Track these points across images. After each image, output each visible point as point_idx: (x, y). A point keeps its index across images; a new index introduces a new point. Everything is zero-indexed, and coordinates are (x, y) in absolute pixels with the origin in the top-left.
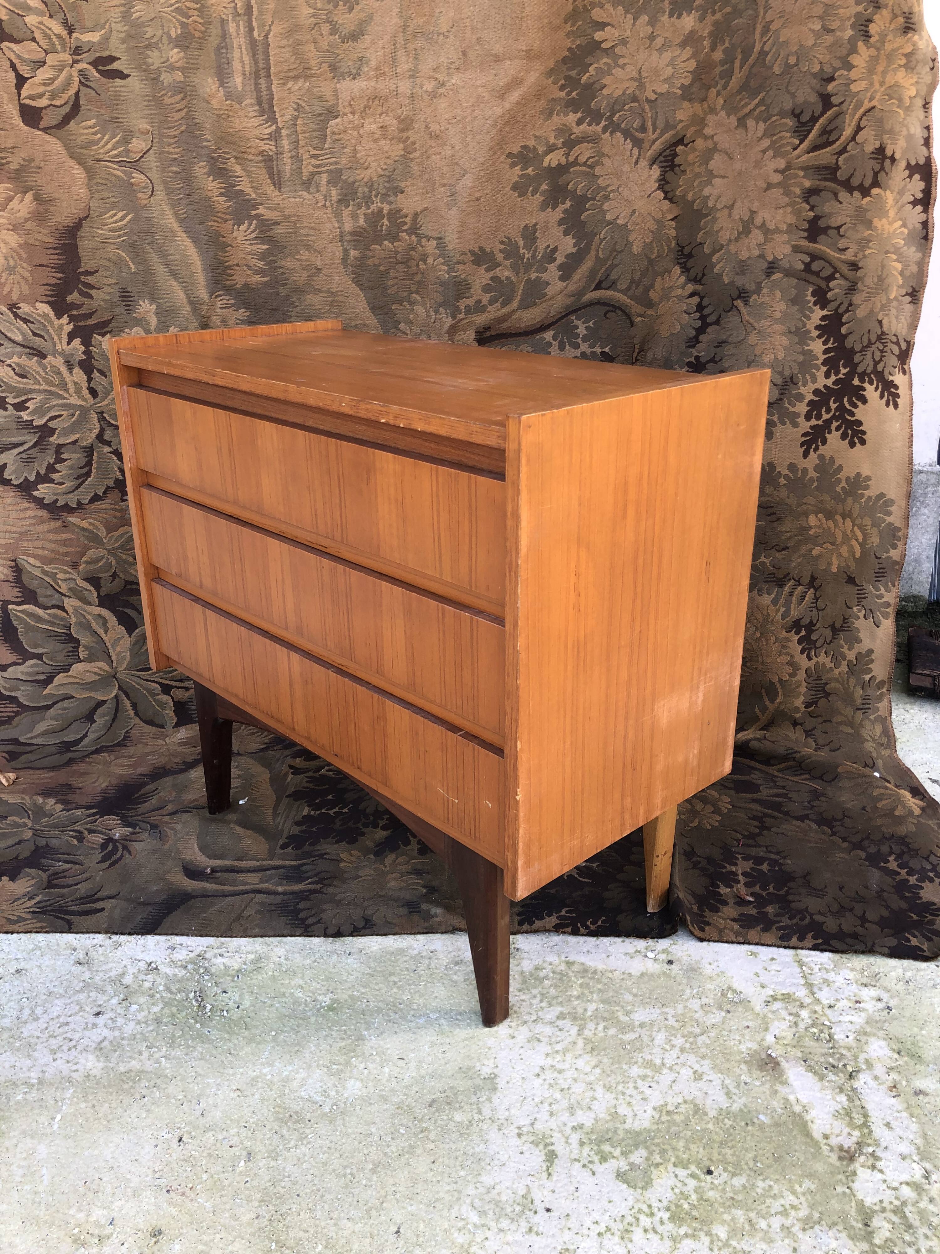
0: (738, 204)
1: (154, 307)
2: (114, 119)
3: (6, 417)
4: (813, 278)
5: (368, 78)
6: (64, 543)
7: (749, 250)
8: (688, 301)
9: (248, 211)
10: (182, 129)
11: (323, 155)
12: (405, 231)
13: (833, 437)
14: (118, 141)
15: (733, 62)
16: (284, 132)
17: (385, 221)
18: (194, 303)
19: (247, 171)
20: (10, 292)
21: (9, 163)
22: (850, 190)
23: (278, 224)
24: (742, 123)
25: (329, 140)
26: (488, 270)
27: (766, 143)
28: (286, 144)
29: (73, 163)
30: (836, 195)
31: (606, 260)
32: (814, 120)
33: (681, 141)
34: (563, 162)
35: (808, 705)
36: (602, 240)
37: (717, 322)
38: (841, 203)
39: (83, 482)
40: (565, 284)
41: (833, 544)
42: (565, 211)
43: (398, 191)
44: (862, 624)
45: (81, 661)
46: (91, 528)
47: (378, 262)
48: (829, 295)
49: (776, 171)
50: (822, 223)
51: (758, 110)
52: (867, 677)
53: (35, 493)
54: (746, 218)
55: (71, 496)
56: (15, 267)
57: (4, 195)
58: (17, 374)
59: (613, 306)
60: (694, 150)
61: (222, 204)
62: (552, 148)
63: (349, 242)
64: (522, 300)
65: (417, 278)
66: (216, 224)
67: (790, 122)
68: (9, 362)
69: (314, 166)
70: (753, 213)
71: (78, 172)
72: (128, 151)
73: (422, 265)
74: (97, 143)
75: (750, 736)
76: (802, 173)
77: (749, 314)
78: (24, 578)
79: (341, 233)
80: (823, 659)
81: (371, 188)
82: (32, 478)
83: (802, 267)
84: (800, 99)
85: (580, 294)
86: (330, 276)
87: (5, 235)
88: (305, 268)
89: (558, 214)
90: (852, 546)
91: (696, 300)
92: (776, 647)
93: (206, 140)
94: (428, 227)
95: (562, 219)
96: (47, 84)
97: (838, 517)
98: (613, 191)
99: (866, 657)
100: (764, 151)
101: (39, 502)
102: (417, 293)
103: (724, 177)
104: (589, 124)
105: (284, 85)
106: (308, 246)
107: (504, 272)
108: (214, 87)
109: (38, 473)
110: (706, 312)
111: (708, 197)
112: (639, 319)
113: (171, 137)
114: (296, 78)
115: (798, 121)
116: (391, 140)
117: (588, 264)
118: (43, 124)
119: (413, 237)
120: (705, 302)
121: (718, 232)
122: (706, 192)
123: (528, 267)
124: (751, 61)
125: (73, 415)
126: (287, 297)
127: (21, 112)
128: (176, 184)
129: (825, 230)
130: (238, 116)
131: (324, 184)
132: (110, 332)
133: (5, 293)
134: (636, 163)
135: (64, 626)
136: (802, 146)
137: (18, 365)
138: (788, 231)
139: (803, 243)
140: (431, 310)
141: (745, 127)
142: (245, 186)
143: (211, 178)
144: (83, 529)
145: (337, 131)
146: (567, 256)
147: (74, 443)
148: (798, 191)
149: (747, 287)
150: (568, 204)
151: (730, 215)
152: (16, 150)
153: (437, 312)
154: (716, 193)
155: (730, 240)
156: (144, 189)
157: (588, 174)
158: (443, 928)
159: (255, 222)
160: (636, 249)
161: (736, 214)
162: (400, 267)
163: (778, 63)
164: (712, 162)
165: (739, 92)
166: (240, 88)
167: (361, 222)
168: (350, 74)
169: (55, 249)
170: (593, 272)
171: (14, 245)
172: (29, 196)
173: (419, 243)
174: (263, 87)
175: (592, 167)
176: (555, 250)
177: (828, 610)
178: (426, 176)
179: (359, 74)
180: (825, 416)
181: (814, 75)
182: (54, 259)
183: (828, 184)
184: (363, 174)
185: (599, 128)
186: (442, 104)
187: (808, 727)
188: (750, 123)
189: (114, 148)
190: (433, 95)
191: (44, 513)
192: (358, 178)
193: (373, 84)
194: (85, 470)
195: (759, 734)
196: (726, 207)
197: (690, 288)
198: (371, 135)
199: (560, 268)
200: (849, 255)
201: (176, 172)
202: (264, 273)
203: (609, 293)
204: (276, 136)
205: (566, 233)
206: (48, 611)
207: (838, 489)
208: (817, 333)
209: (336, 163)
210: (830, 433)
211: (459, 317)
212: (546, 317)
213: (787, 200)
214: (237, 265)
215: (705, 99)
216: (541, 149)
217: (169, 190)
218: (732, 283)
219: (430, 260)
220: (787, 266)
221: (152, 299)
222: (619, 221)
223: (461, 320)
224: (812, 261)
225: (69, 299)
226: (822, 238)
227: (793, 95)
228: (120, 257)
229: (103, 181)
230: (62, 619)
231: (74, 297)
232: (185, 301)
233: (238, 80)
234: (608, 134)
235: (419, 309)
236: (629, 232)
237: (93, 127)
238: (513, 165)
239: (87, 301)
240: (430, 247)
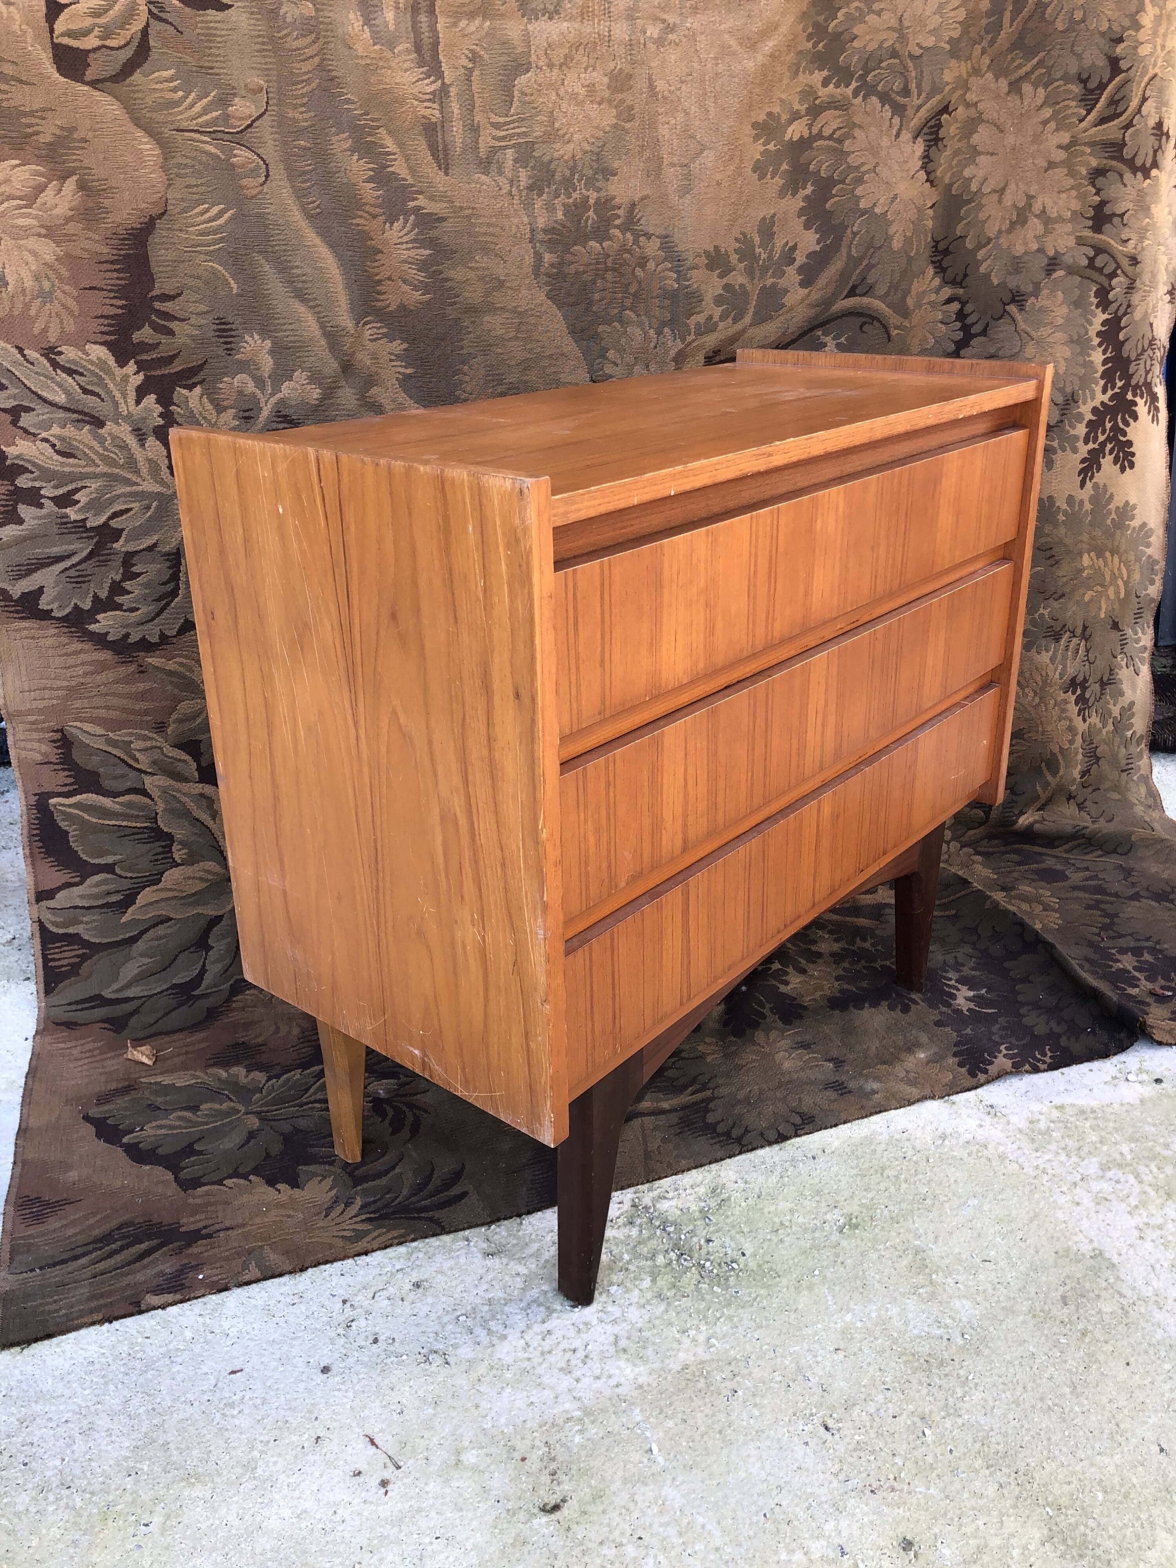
0: (1012, 187)
1: (268, 343)
2: (205, 70)
3: (40, 518)
4: (1096, 276)
5: (571, 18)
6: (142, 696)
7: (1025, 244)
8: (944, 308)
9: (404, 204)
10: (314, 85)
11: (509, 123)
12: (617, 227)
13: (1107, 462)
14: (211, 103)
15: (1001, 15)
16: (453, 91)
17: (591, 213)
18: (333, 336)
19: (401, 145)
20: (45, 330)
21: (37, 133)
22: (1134, 170)
23: (444, 219)
24: (1015, 87)
25: (516, 104)
26: (721, 276)
27: (1047, 113)
28: (455, 108)
29: (140, 133)
30: (1121, 176)
31: (861, 259)
32: (1102, 87)
33: (945, 110)
34: (806, 135)
35: (1083, 774)
36: (855, 234)
37: (984, 332)
38: (1125, 186)
39: (168, 604)
40: (807, 291)
41: (1102, 586)
42: (806, 198)
43: (608, 173)
44: (1124, 674)
45: (178, 865)
46: (182, 670)
47: (581, 269)
48: (1111, 296)
49: (1060, 147)
50: (1107, 210)
51: (1037, 73)
52: (1129, 734)
53: (93, 627)
54: (1021, 204)
55: (149, 626)
56: (51, 293)
57: (32, 183)
58: (58, 452)
59: (870, 316)
60: (956, 120)
61: (369, 192)
62: (795, 116)
63: (542, 242)
64: (755, 313)
65: (632, 290)
66: (362, 221)
67: (1076, 89)
68: (44, 435)
69: (494, 138)
70: (1030, 197)
71: (147, 146)
72: (226, 117)
73: (639, 272)
74: (178, 103)
75: (1031, 820)
76: (1088, 150)
77: (1025, 321)
78: (77, 756)
79: (532, 231)
80: (1094, 719)
81: (573, 169)
82: (87, 605)
83: (1085, 262)
84: (1087, 62)
85: (827, 302)
86: (517, 289)
87: (31, 243)
88: (481, 279)
89: (798, 203)
90: (1118, 586)
91: (955, 306)
92: (1056, 712)
93: (348, 101)
94: (650, 222)
95: (802, 209)
96: (96, 13)
97: (1108, 554)
98: (867, 172)
99: (1128, 710)
100: (1045, 123)
101: (101, 641)
102: (631, 310)
103: (992, 154)
104: (837, 86)
105: (455, 25)
106: (485, 250)
107: (738, 279)
108: (358, 25)
109: (96, 596)
110: (969, 321)
111: (970, 179)
112: (896, 332)
113: (297, 97)
114: (472, 15)
115: (1085, 87)
116: (600, 104)
117: (837, 265)
118: (90, 75)
119: (628, 235)
120: (968, 308)
121: (985, 222)
122: (967, 173)
123: (764, 270)
124: (1025, 13)
125: (148, 508)
126: (457, 321)
127: (55, 56)
128: (306, 164)
129: (1109, 218)
130: (390, 68)
131: (510, 163)
132: (201, 383)
133: (36, 331)
134: (898, 135)
135: (148, 818)
136: (1089, 118)
137: (62, 439)
138: (1072, 220)
139: (1088, 233)
140: (652, 331)
141: (1019, 92)
142: (399, 168)
143: (355, 157)
144: (170, 673)
145: (528, 91)
146: (809, 256)
147: (151, 549)
148: (1084, 172)
149: (1023, 288)
150: (809, 189)
151: (1000, 202)
152: (48, 114)
153: (659, 333)
154: (981, 173)
155: (1000, 231)
156: (253, 173)
157: (835, 150)
158: (894, 1103)
159: (412, 218)
160: (896, 244)
161: (1008, 200)
162: (609, 276)
163: (1060, 17)
164: (975, 136)
165: (1011, 50)
166: (392, 27)
167: (560, 215)
168: (545, 11)
169: (112, 262)
170: (844, 275)
171: (49, 258)
172: (71, 184)
173: (636, 242)
174: (425, 27)
175: (840, 141)
176: (794, 248)
177: (1097, 662)
178: (647, 154)
179: (557, 12)
180: (1101, 438)
181: (1103, 34)
182: (110, 278)
183: (1114, 163)
184: (563, 151)
185: (849, 91)
186: (673, 56)
187: (1080, 799)
188: (1027, 88)
189: (205, 111)
190: (660, 42)
191: (106, 655)
192: (556, 155)
193: (577, 26)
194: (170, 587)
195: (1037, 816)
196: (995, 191)
197: (947, 292)
198: (574, 96)
199: (801, 270)
200: (1130, 248)
201: (305, 148)
202: (425, 288)
203: (866, 300)
204: (441, 96)
205: (807, 227)
206: (120, 799)
207: (1109, 522)
208: (1099, 340)
209: (525, 134)
210: (1104, 457)
211: (689, 339)
212: (784, 334)
213: (1071, 182)
214: (390, 278)
215: (969, 58)
216: (784, 117)
217: (292, 174)
218: (1002, 285)
219: (651, 265)
220: (1070, 261)
221: (265, 332)
222: (876, 210)
223: (690, 343)
224: (1096, 255)
225: (137, 337)
226: (1107, 227)
227: (1079, 57)
228: (214, 272)
229: (188, 161)
230: (143, 808)
231: (144, 334)
232: (318, 333)
233: (390, 15)
234: (860, 98)
235: (635, 332)
236: (889, 223)
237: (171, 80)
238: (756, 138)
239: (164, 339)
240: (652, 248)
